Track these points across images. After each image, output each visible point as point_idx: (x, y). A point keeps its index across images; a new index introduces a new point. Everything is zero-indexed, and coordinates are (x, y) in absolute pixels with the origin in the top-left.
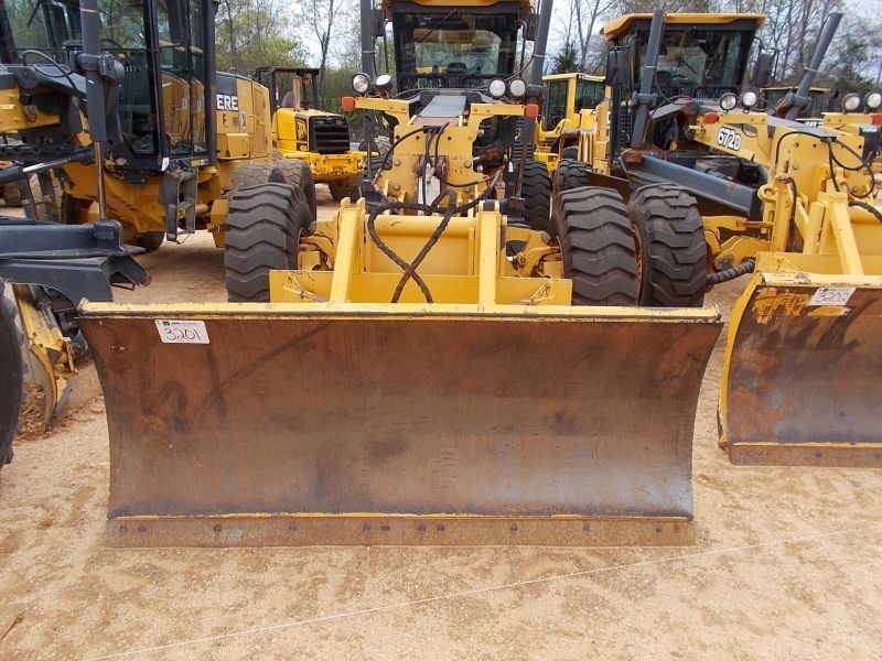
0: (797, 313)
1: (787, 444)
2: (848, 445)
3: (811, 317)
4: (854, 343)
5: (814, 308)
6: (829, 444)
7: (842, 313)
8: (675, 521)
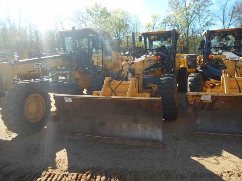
0: (199, 101)
1: (201, 133)
2: (217, 134)
3: (203, 103)
4: (216, 109)
5: (203, 100)
6: (212, 133)
7: (211, 102)
8: (158, 143)
